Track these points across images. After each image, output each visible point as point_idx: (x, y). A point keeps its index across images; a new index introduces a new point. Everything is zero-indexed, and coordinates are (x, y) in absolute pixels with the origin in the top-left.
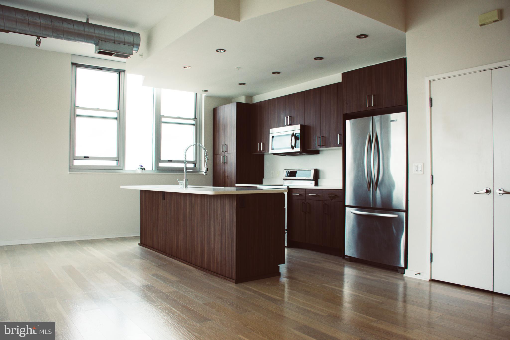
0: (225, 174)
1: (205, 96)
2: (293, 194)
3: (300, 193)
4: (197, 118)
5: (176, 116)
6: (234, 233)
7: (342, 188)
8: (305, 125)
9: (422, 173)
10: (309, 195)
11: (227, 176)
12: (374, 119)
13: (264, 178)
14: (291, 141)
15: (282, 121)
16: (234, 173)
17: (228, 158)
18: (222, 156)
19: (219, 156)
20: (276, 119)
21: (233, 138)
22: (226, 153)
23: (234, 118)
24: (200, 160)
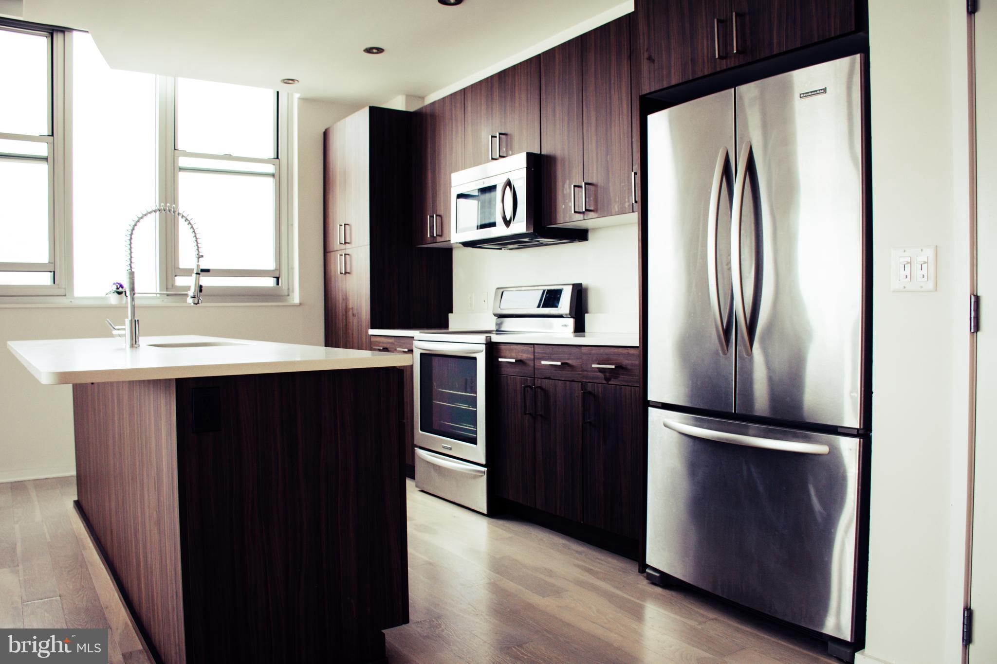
0: (348, 302)
1: (300, 99)
2: (500, 360)
3: (519, 358)
4: (279, 157)
5: (222, 153)
7: (637, 344)
8: (542, 153)
9: (930, 285)
10: (543, 362)
11: (352, 308)
12: (741, 98)
13: (452, 312)
14: (501, 204)
15: (483, 148)
16: (366, 300)
17: (352, 260)
18: (339, 256)
19: (335, 254)
20: (470, 146)
21: (362, 205)
22: (348, 246)
23: (365, 150)
24: (291, 268)
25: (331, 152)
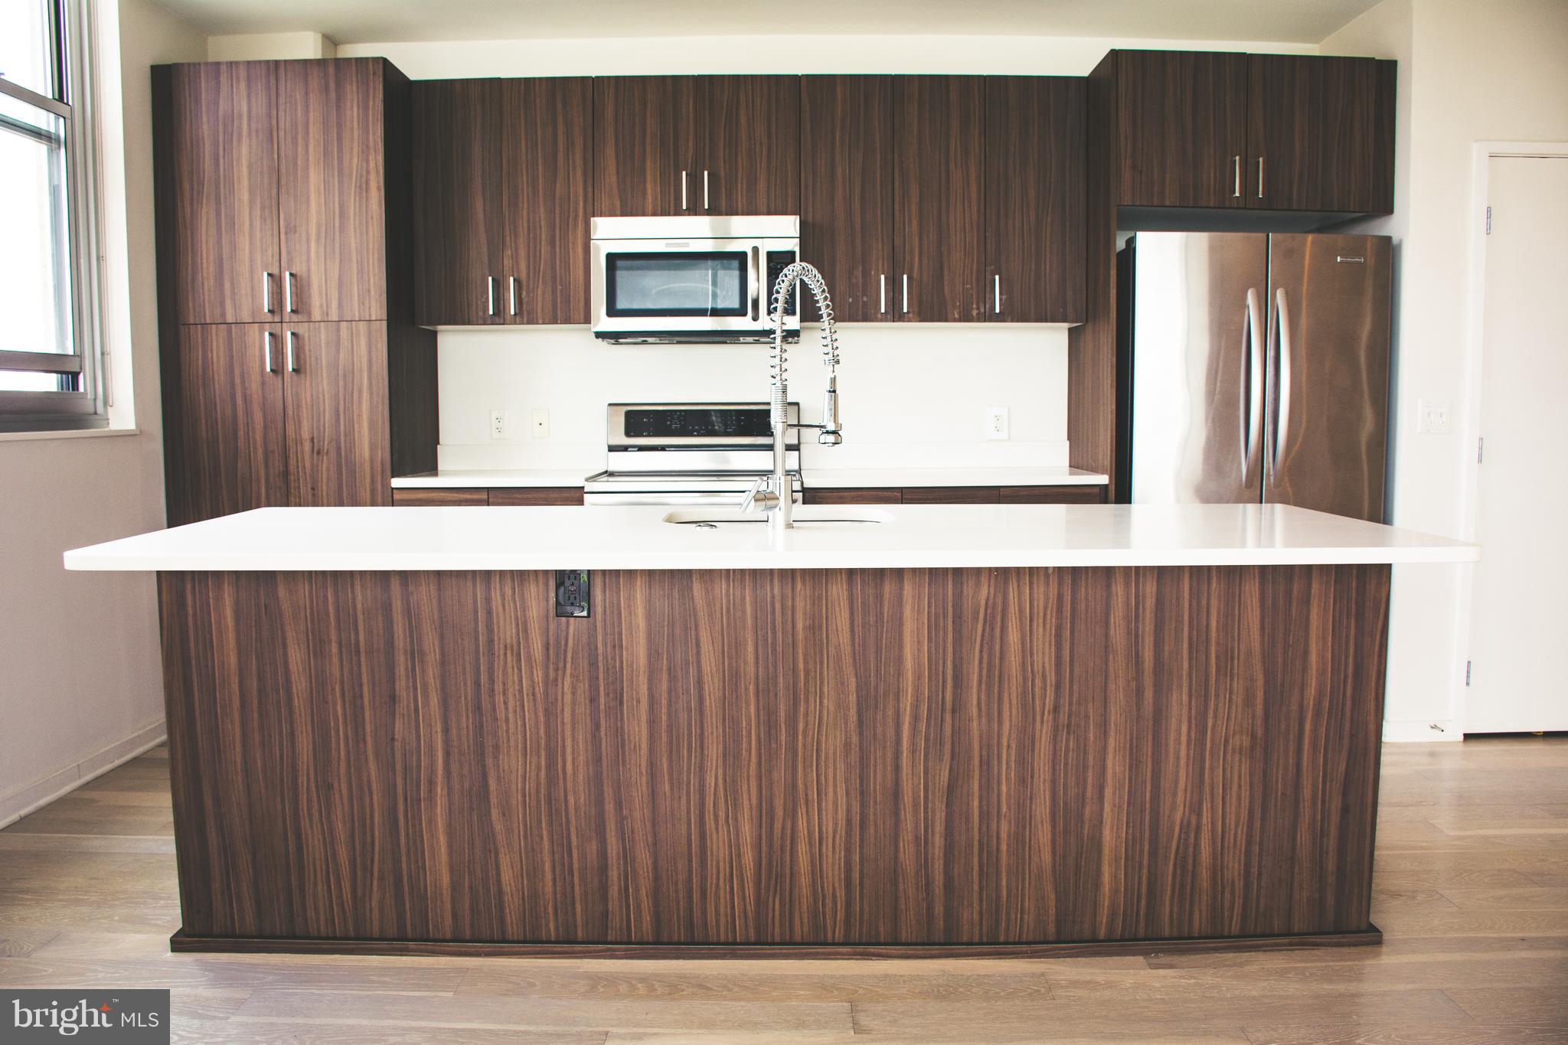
0: (291, 428)
4: (69, 102)
9: (1447, 429)
12: (1275, 245)
15: (649, 186)
16: (372, 426)
17: (307, 348)
18: (267, 334)
19: (229, 332)
20: (611, 176)
21: (353, 241)
22: (295, 318)
23: (368, 139)
24: (103, 354)
25: (205, 119)
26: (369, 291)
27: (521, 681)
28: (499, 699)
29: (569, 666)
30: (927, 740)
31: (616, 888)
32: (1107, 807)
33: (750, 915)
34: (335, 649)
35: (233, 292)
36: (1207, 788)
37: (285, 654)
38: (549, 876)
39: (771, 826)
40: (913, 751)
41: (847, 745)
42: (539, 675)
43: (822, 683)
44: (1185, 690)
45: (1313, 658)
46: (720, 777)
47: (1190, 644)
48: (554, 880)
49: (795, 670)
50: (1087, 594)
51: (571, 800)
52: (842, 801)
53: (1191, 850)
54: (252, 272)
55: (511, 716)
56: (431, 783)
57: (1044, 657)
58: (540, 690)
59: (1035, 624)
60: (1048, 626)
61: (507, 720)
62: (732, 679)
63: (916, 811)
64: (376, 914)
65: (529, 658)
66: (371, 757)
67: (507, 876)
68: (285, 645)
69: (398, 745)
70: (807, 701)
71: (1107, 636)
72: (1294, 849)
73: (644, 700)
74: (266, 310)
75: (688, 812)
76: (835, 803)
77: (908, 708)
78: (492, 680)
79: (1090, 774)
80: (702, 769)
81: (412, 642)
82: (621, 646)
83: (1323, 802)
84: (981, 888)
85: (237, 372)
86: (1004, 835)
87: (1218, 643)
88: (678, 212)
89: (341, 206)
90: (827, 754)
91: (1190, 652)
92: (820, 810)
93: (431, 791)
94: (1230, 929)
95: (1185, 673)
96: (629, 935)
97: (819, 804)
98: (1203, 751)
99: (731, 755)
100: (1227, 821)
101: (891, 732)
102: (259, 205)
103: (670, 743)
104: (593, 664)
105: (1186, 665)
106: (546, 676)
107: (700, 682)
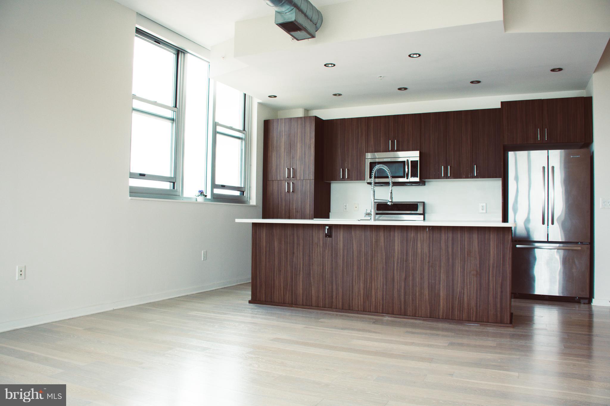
0: (291, 206)
4: (246, 130)
5: (229, 125)
6: (508, 272)
8: (422, 152)
11: (296, 208)
15: (382, 144)
16: (310, 205)
17: (295, 186)
18: (286, 183)
19: (278, 182)
20: (372, 142)
21: (307, 160)
22: (293, 179)
23: (311, 135)
24: (250, 187)
25: (275, 132)
26: (310, 172)
27: (318, 250)
28: (314, 254)
29: (327, 248)
30: (400, 267)
31: (335, 296)
32: (441, 286)
33: (362, 304)
34: (283, 243)
35: (280, 173)
36: (465, 284)
37: (274, 243)
38: (321, 293)
39: (367, 285)
40: (397, 270)
41: (383, 268)
42: (321, 250)
43: (378, 254)
44: (459, 259)
45: (492, 253)
46: (356, 273)
47: (460, 248)
48: (322, 294)
49: (372, 251)
50: (436, 236)
51: (327, 276)
52: (382, 280)
53: (462, 299)
54: (284, 168)
55: (316, 258)
56: (300, 271)
57: (426, 250)
58: (321, 252)
59: (424, 242)
60: (427, 243)
61: (315, 258)
62: (360, 252)
63: (397, 284)
64: (287, 299)
65: (320, 245)
66: (289, 265)
67: (313, 292)
68: (274, 242)
69: (294, 263)
70: (375, 257)
71: (440, 246)
72: (488, 301)
73: (342, 256)
74: (286, 177)
75: (350, 280)
76: (380, 280)
77: (396, 260)
78: (312, 250)
79: (437, 278)
80: (353, 271)
81: (298, 242)
82: (338, 244)
83: (496, 289)
84: (412, 303)
85: (279, 192)
86: (417, 291)
87: (467, 249)
88: (389, 151)
89: (305, 152)
90: (379, 269)
91: (460, 250)
92: (377, 282)
93: (300, 273)
94: (473, 319)
95: (459, 255)
96: (337, 307)
97: (377, 280)
98: (464, 274)
99: (359, 268)
100: (471, 292)
101: (392, 265)
102: (286, 152)
103: (347, 265)
104: (332, 247)
105: (459, 253)
106: (323, 249)
107: (353, 252)
